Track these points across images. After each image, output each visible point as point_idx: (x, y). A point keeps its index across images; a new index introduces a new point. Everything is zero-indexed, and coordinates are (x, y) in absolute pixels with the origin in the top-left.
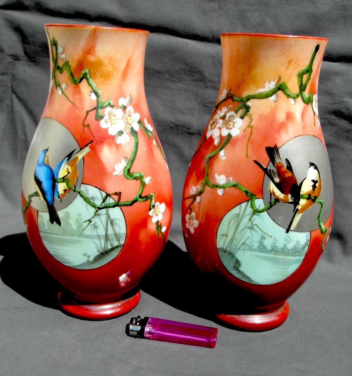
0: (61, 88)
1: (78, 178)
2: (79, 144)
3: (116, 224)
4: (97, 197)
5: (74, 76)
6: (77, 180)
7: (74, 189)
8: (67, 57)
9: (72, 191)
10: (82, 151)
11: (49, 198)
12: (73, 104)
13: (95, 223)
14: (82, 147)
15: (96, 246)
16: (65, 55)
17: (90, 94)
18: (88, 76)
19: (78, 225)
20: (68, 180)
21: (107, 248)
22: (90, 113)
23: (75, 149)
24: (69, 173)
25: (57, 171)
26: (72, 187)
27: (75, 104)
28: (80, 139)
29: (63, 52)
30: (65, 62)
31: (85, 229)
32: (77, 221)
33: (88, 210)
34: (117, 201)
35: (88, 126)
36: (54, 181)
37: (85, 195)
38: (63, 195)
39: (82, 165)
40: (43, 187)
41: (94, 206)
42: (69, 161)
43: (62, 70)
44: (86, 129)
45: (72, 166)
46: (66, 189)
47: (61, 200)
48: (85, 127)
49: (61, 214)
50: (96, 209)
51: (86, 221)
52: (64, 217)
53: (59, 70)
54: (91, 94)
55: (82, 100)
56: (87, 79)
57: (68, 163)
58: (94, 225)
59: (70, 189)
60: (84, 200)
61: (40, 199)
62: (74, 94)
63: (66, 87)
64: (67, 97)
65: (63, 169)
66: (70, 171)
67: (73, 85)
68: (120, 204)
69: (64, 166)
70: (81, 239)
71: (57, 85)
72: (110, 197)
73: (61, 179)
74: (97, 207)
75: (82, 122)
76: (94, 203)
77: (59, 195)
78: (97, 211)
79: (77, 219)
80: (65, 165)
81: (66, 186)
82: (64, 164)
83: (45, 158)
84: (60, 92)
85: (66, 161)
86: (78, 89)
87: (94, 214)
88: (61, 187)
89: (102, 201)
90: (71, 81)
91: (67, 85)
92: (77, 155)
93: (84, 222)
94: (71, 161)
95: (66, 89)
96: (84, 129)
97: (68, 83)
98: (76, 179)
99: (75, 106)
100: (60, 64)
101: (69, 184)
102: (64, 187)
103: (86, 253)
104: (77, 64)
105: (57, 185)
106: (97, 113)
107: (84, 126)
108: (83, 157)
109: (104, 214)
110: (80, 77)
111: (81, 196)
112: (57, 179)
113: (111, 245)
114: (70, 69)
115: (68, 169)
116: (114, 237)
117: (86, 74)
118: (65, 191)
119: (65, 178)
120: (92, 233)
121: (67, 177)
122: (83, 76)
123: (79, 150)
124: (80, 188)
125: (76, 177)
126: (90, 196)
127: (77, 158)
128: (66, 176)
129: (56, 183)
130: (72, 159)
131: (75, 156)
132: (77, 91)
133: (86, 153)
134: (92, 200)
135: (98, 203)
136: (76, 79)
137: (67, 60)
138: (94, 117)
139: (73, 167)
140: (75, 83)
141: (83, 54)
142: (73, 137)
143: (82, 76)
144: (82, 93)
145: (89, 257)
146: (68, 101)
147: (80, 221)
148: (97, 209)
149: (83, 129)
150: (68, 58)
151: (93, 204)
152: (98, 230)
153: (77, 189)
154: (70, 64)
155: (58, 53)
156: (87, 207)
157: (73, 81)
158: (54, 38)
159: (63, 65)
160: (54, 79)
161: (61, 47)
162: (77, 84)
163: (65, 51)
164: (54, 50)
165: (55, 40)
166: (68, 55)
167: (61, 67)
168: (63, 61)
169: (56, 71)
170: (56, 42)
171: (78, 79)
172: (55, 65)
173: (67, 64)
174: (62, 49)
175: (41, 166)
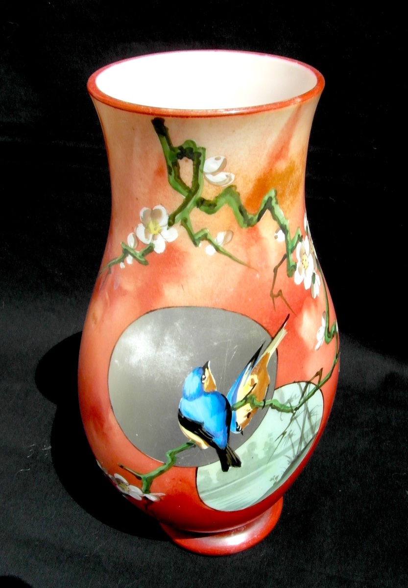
0: (210, 242)
1: (269, 385)
2: (270, 331)
3: (314, 413)
4: (295, 395)
5: (246, 211)
6: (268, 389)
7: (263, 405)
8: (233, 177)
9: (260, 409)
10: (275, 340)
11: (219, 440)
12: (248, 266)
13: (291, 431)
14: (273, 336)
15: (288, 459)
16: (228, 174)
18: (274, 202)
19: (267, 450)
21: (300, 451)
22: (279, 270)
23: (262, 343)
24: (255, 385)
25: (233, 393)
27: (252, 265)
28: (270, 323)
29: (222, 169)
30: (225, 188)
31: (276, 449)
32: (267, 445)
33: (282, 420)
34: (317, 384)
35: (280, 293)
36: (228, 411)
37: (279, 402)
38: (246, 423)
39: (275, 362)
40: (205, 430)
42: (254, 367)
43: (215, 205)
44: (278, 301)
45: (258, 374)
46: (250, 411)
47: (242, 433)
48: (275, 298)
49: (241, 451)
51: (278, 438)
52: (247, 452)
53: (202, 207)
54: (277, 234)
55: (263, 253)
56: (272, 209)
57: (253, 371)
58: (289, 434)
59: (256, 408)
60: (277, 411)
61: (201, 450)
62: (247, 246)
63: (226, 238)
64: (230, 257)
65: (244, 386)
66: (256, 381)
67: (245, 229)
68: (320, 385)
69: (246, 380)
70: (270, 464)
71: (197, 238)
72: (311, 383)
74: (294, 408)
75: (269, 291)
76: (291, 407)
77: (238, 427)
78: (294, 414)
79: (266, 443)
80: (248, 377)
81: (250, 408)
82: (245, 377)
83: (203, 382)
84: (210, 250)
85: (249, 369)
86: (255, 234)
87: (289, 422)
88: (242, 413)
89: (300, 396)
90: (238, 223)
91: (230, 231)
92: (268, 351)
93: (276, 440)
94: (258, 365)
95: (225, 242)
96: (274, 302)
97: (231, 229)
98: (267, 388)
99: (253, 268)
100: (207, 192)
101: (255, 401)
102: (247, 410)
103: (274, 476)
104: (255, 186)
105: (235, 414)
106: (288, 262)
107: (273, 296)
108: (277, 350)
109: (301, 412)
110: (258, 210)
111: (274, 408)
112: (234, 404)
113: (306, 443)
114: (238, 200)
115: (252, 380)
116: (309, 431)
117: (270, 199)
118: (249, 415)
119: (248, 396)
120: (285, 446)
121: (251, 394)
122: (265, 205)
124: (272, 398)
125: (265, 385)
126: (286, 400)
127: (267, 355)
128: (250, 392)
129: (233, 412)
130: (258, 361)
131: (264, 354)
132: (253, 238)
134: (288, 405)
135: (296, 402)
136: (250, 216)
137: (230, 183)
138: (286, 273)
139: (261, 374)
140: (249, 225)
141: (269, 163)
142: (258, 325)
143: (262, 207)
144: (263, 238)
145: (277, 477)
146: (236, 263)
147: (270, 443)
148: (294, 412)
149: (273, 304)
150: (235, 179)
151: (290, 409)
152: (293, 437)
153: (268, 402)
154: (240, 189)
155: (202, 172)
156: (281, 418)
157: (244, 223)
158: (193, 142)
159: (217, 195)
160: (182, 227)
161: (217, 159)
162: (253, 226)
163: (227, 167)
164: (186, 167)
165: (197, 147)
166: (234, 174)
167: (212, 199)
168: (218, 188)
169: (191, 209)
170: (201, 151)
171: (255, 215)
172: (185, 197)
173: (230, 190)
174: (220, 162)
175: (195, 399)
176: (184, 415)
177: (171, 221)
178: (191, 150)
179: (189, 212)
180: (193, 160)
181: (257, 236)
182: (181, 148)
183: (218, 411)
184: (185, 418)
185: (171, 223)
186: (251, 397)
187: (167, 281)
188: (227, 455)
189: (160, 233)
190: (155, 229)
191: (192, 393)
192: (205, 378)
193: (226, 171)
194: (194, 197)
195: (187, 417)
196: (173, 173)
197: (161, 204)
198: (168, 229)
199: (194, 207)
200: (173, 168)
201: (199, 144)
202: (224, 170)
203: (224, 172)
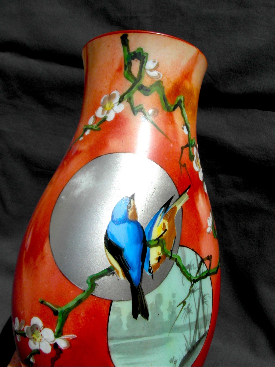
0: (144, 114)
1: (175, 237)
2: (178, 189)
3: (206, 301)
4: (193, 265)
5: (167, 100)
6: (175, 242)
7: (170, 255)
8: (162, 75)
9: (168, 258)
10: (181, 198)
11: (134, 274)
12: (166, 136)
13: (189, 304)
15: (185, 341)
16: (159, 72)
17: (183, 126)
18: (182, 105)
19: (171, 313)
20: (164, 242)
21: (195, 341)
22: (184, 150)
24: (165, 230)
25: (149, 228)
26: (169, 252)
27: (169, 137)
28: (178, 182)
29: (156, 68)
30: (156, 81)
31: (177, 318)
32: (171, 306)
33: (183, 285)
34: (208, 268)
35: (185, 165)
36: (144, 245)
37: (182, 262)
38: (157, 266)
39: (180, 218)
40: (125, 258)
41: (189, 278)
42: (166, 213)
43: (149, 91)
44: (184, 170)
45: (169, 220)
46: (160, 256)
47: (152, 276)
48: (182, 167)
49: (150, 299)
50: (191, 283)
51: (180, 304)
52: (155, 303)
53: (142, 90)
55: (176, 133)
56: (181, 109)
57: (165, 216)
58: (188, 307)
59: (165, 255)
60: (180, 271)
61: (117, 279)
62: (166, 123)
63: (154, 113)
64: (155, 126)
65: (158, 226)
66: (167, 227)
67: (165, 112)
68: (210, 272)
69: (160, 221)
70: (172, 335)
71: (136, 110)
72: (204, 263)
73: (155, 240)
74: (192, 279)
75: (178, 159)
76: (190, 274)
77: (150, 268)
78: (192, 285)
79: (170, 303)
80: (161, 219)
81: (160, 252)
82: (159, 218)
85: (162, 212)
86: (171, 118)
87: (188, 291)
88: (154, 253)
89: (197, 269)
90: (162, 106)
92: (176, 204)
93: (178, 306)
94: (169, 212)
95: (154, 116)
96: (181, 169)
97: (157, 109)
98: (174, 239)
99: (169, 139)
100: (146, 82)
101: (165, 247)
102: (158, 253)
103: (174, 358)
104: (173, 87)
105: (149, 251)
106: (190, 151)
107: (181, 165)
109: (197, 289)
110: (174, 103)
111: (178, 265)
112: (150, 241)
113: (199, 334)
114: (163, 92)
116: (202, 321)
117: (180, 101)
118: (159, 259)
119: (160, 238)
120: (185, 321)
121: (162, 237)
122: (178, 103)
123: (178, 197)
124: (177, 253)
125: (173, 235)
126: (186, 264)
127: (175, 208)
128: (162, 235)
129: (148, 248)
130: (169, 209)
131: (173, 206)
132: (170, 120)
133: (186, 201)
134: (188, 270)
135: (193, 273)
136: (169, 105)
137: (159, 79)
138: (188, 156)
139: (170, 222)
140: (168, 110)
141: (182, 77)
142: (170, 178)
143: (176, 103)
144: (175, 123)
145: (176, 362)
146: (159, 132)
147: (173, 305)
148: (193, 283)
149: (180, 169)
150: (163, 77)
151: (189, 276)
152: (191, 314)
153: (174, 255)
154: (165, 84)
155: (145, 68)
156: (183, 282)
157: (166, 107)
158: (142, 49)
159: (152, 84)
160: (128, 103)
161: (154, 62)
162: (170, 112)
163: (159, 68)
164: (136, 65)
165: (144, 52)
166: (163, 74)
167: (148, 86)
168: (152, 80)
169: (135, 91)
170: (145, 55)
171: (172, 105)
172: (132, 84)
173: (159, 83)
174: (155, 64)
175: (120, 223)
176: (110, 237)
177: (121, 99)
178: (140, 54)
179: (133, 93)
180: (140, 61)
181: (172, 120)
182: (134, 53)
183: (137, 242)
184: (110, 240)
185: (120, 102)
186: (162, 241)
187: (112, 138)
188: (138, 296)
189: (112, 108)
190: (109, 107)
191: (118, 218)
192: (131, 206)
193: (158, 71)
194: (138, 83)
195: (112, 240)
196: (127, 69)
197: (117, 90)
198: (118, 105)
199: (136, 90)
200: (128, 66)
201: (145, 51)
202: (157, 70)
203: (157, 71)
